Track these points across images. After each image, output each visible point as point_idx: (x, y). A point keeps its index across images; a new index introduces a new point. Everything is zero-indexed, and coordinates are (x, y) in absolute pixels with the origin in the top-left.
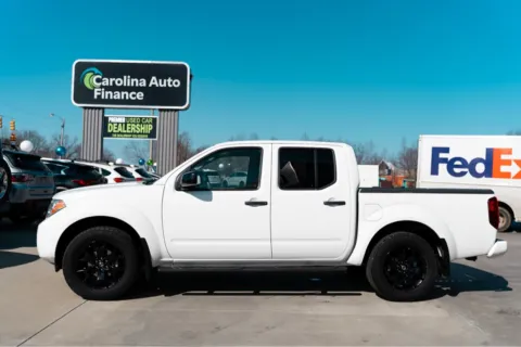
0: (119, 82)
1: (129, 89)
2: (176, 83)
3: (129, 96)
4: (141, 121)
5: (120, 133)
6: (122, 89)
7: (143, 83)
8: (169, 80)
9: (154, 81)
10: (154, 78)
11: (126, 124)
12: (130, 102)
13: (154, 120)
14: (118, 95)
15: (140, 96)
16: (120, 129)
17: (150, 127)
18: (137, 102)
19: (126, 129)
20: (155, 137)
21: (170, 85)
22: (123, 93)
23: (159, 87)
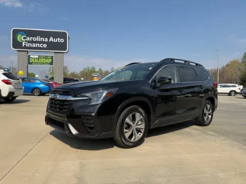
0: (35, 39)
1: (40, 42)
2: (62, 40)
3: (40, 45)
4: (46, 57)
5: (36, 63)
6: (36, 42)
7: (46, 40)
8: (59, 39)
9: (51, 39)
10: (51, 38)
11: (39, 58)
12: (40, 48)
13: (52, 57)
14: (34, 45)
16: (36, 61)
17: (50, 60)
18: (43, 48)
19: (39, 61)
20: (52, 65)
21: (59, 41)
22: (37, 44)
23: (54, 42)
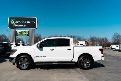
0: (20, 22)
2: (34, 22)
3: (22, 26)
4: (25, 32)
7: (26, 22)
8: (32, 22)
9: (28, 22)
10: (28, 21)
11: (21, 32)
12: (22, 27)
13: (28, 31)
14: (19, 26)
15: (25, 25)
16: (20, 34)
17: (27, 33)
18: (24, 27)
19: (21, 34)
20: (28, 36)
21: (32, 23)
22: (21, 25)
23: (29, 23)
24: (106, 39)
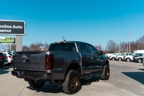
0: (3, 27)
1: (6, 29)
2: (21, 27)
3: (7, 31)
4: (11, 39)
5: (4, 42)
6: (4, 29)
7: (11, 27)
8: (19, 26)
9: (14, 27)
10: (14, 26)
11: (6, 39)
12: (7, 33)
13: (15, 38)
14: (3, 31)
15: (10, 31)
16: (4, 41)
17: (14, 40)
18: (9, 33)
19: (6, 41)
20: (15, 43)
21: (19, 28)
22: (4, 30)
23: (16, 28)
24: (100, 47)
